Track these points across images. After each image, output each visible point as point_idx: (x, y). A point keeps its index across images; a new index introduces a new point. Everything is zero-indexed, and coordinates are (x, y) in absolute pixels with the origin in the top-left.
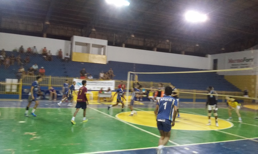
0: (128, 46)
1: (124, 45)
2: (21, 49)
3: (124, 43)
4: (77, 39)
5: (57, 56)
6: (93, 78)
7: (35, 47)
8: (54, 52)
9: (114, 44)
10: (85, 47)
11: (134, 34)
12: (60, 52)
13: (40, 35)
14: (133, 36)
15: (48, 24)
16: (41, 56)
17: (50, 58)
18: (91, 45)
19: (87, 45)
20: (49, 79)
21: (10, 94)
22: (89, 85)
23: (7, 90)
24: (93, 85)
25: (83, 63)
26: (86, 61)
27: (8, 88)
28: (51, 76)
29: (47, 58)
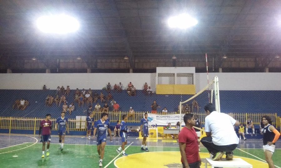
1: (220, 70)
2: (109, 86)
3: (221, 68)
7: (120, 83)
8: (139, 87)
9: (213, 70)
12: (146, 86)
13: (126, 71)
14: (225, 58)
18: (176, 75)
20: (119, 114)
21: (80, 130)
22: (161, 119)
23: (78, 127)
24: (166, 119)
25: (166, 96)
26: (171, 93)
27: (78, 124)
28: (120, 112)
29: (130, 93)
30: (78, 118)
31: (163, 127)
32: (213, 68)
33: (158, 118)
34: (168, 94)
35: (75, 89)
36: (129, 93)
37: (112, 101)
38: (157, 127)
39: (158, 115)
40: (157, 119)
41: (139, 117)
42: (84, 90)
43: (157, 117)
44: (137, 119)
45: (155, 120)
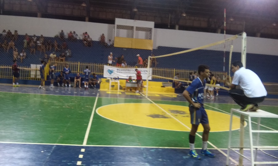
0: (182, 28)
1: (177, 27)
2: (62, 34)
3: (178, 25)
4: (119, 21)
8: (95, 37)
9: (169, 27)
10: (130, 31)
11: (186, 13)
12: (103, 37)
14: (184, 15)
16: (81, 41)
18: (135, 28)
19: (132, 28)
20: (78, 65)
21: (35, 80)
22: (121, 72)
23: (32, 76)
24: (126, 73)
25: (124, 49)
26: (129, 47)
27: (33, 74)
28: (79, 62)
29: (86, 44)
30: (33, 66)
33: (119, 71)
34: (126, 48)
35: (24, 34)
36: (85, 44)
37: (67, 50)
38: (119, 80)
39: (119, 68)
40: (117, 72)
41: (99, 69)
42: (35, 36)
44: (97, 71)
45: (116, 72)
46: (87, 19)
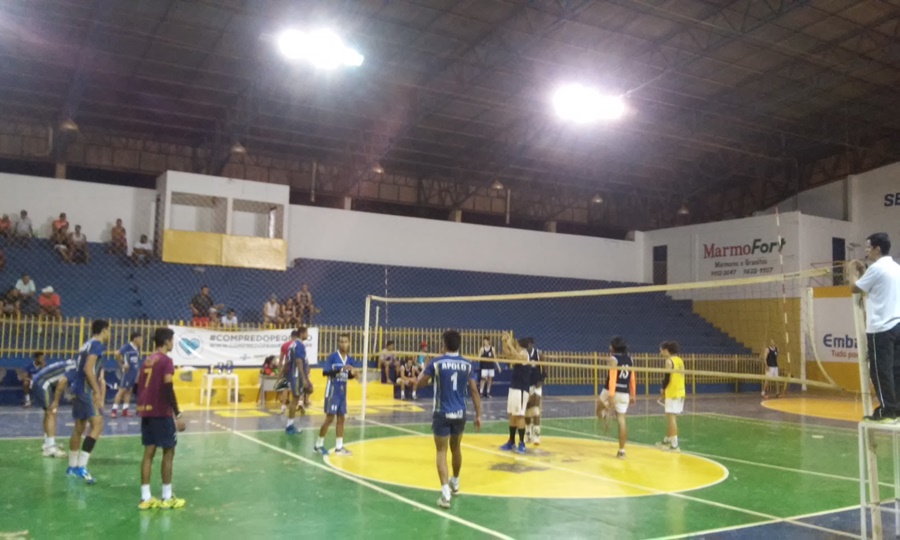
1: (348, 202)
3: (348, 196)
5: (106, 244)
6: (239, 322)
7: (24, 214)
8: (95, 232)
9: (313, 199)
10: (209, 212)
11: (383, 164)
12: (118, 231)
14: (379, 171)
15: (69, 130)
17: (82, 253)
18: (230, 204)
19: (214, 202)
20: (78, 329)
22: (225, 346)
24: (240, 346)
25: (200, 269)
26: (212, 262)
28: (82, 319)
29: (67, 253)
31: (258, 370)
32: (313, 192)
33: (216, 342)
34: (206, 266)
36: (64, 254)
38: (235, 370)
39: (216, 333)
40: (212, 345)
43: (212, 338)
45: (207, 347)
46: (61, 169)
